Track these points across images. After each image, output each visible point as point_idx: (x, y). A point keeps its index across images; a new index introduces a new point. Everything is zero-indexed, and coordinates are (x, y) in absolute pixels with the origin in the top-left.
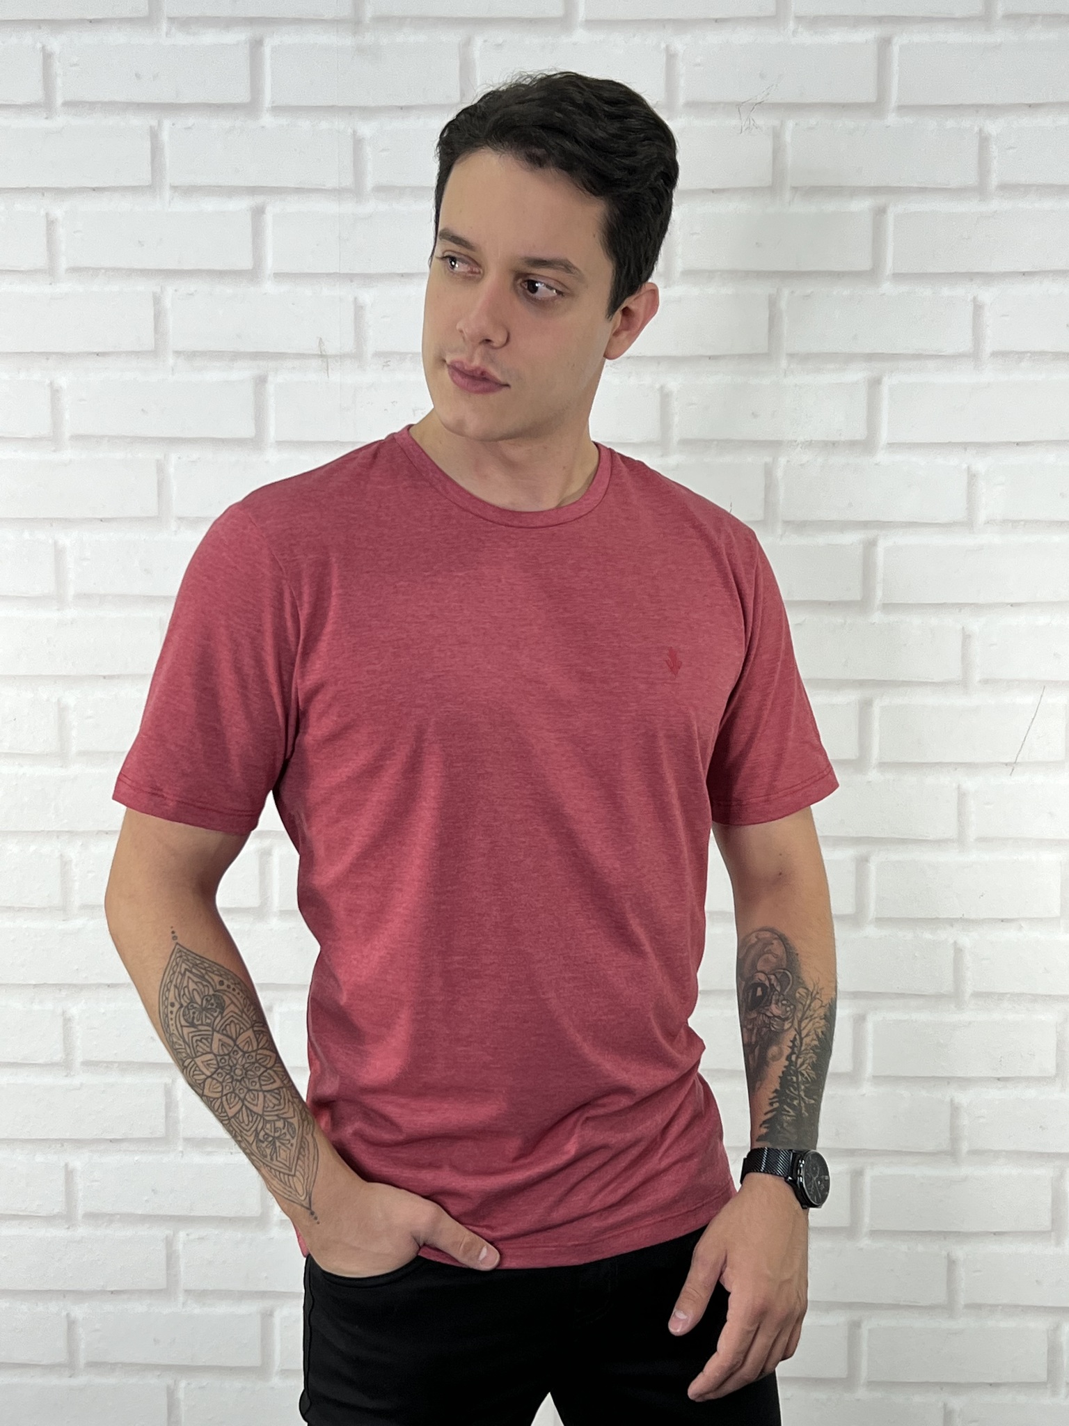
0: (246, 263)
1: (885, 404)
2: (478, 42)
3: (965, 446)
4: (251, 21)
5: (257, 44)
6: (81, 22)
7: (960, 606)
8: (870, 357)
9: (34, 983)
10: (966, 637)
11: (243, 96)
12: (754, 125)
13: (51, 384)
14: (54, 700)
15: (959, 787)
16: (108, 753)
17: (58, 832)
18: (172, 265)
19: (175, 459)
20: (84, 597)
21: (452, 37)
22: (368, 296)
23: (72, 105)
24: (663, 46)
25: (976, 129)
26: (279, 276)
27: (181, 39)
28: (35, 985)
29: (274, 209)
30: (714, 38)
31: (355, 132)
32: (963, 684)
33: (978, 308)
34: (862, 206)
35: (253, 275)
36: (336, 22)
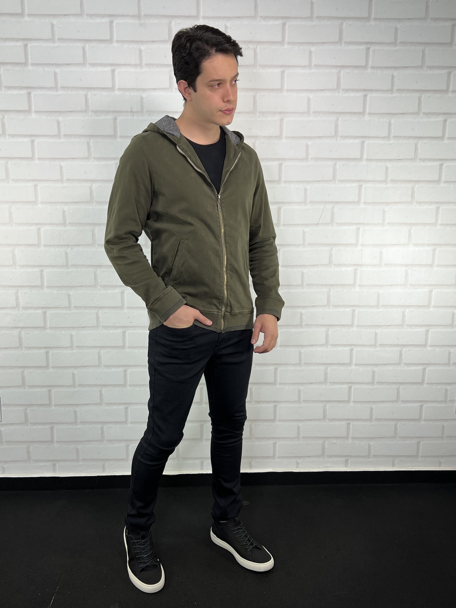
0: (110, 86)
1: (284, 126)
2: (173, 22)
3: (306, 137)
4: (110, 16)
5: (111, 22)
6: (62, 15)
7: (304, 182)
8: (281, 113)
9: (59, 286)
10: (306, 190)
11: (108, 38)
12: (249, 47)
13: (57, 120)
14: (62, 209)
15: (303, 230)
16: (77, 223)
17: (64, 245)
18: (90, 87)
19: (92, 141)
20: (68, 180)
21: (166, 21)
22: (144, 95)
23: (60, 40)
24: (224, 25)
25: (308, 49)
26: (120, 89)
27: (90, 21)
28: (60, 286)
29: (118, 70)
30: (238, 22)
31: (139, 48)
32: (305, 203)
33: (309, 99)
34: (278, 70)
35: (112, 89)
36: (133, 16)
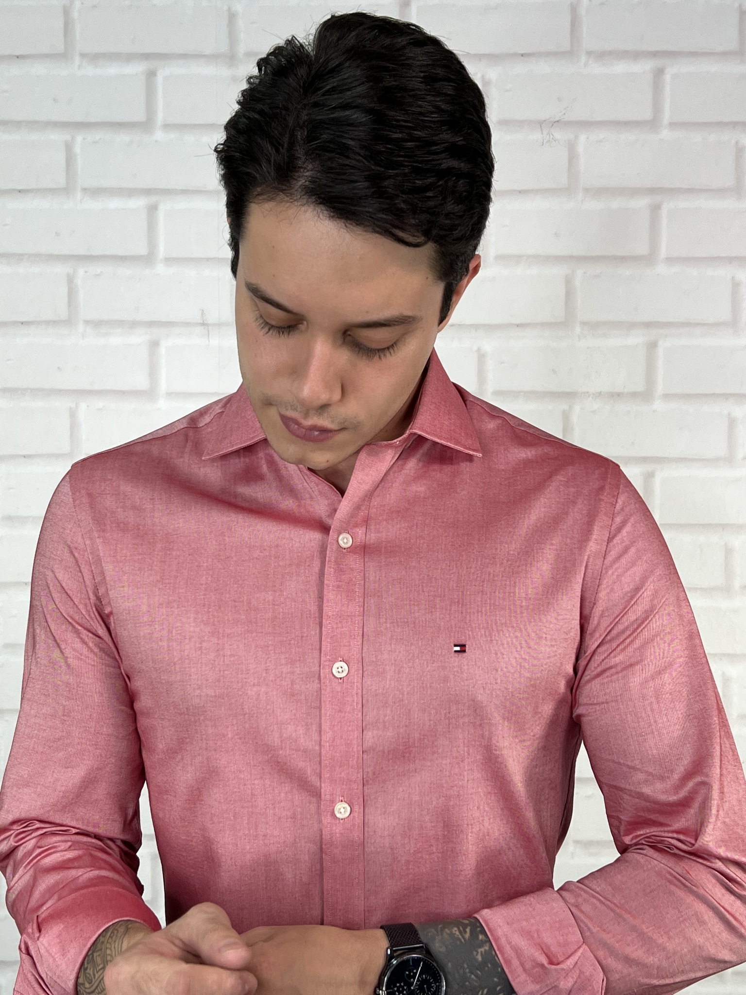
0: (142, 249)
1: (660, 363)
3: (726, 396)
4: (147, 56)
5: (151, 75)
6: (10, 57)
7: (724, 526)
8: (648, 325)
10: (728, 552)
11: (141, 117)
12: (553, 139)
18: (83, 253)
19: (84, 408)
20: (9, 519)
24: (480, 75)
25: (733, 142)
26: (169, 260)
27: (90, 71)
29: (165, 206)
30: (520, 69)
32: (726, 589)
33: (736, 285)
34: (640, 203)
35: (148, 259)
